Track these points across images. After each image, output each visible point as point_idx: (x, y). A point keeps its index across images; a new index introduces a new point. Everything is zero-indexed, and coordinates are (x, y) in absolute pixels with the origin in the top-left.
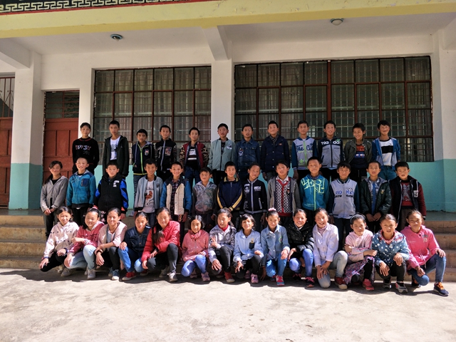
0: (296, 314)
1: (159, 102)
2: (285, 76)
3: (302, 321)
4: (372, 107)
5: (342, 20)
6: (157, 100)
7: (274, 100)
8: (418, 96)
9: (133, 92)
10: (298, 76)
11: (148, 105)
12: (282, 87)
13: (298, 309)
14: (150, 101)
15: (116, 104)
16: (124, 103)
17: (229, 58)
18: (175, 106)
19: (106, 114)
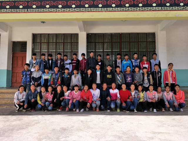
4: (135, 50)
5: (125, 20)
6: (57, 46)
7: (101, 47)
8: (151, 47)
11: (54, 47)
12: (104, 42)
15: (41, 47)
16: (44, 47)
17: (85, 31)
18: (64, 48)
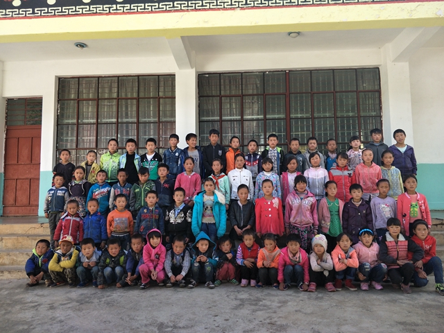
0: (259, 313)
1: (124, 109)
2: (246, 85)
3: (265, 320)
4: (327, 115)
5: (299, 33)
6: (122, 108)
7: (236, 108)
8: (369, 105)
9: (98, 100)
10: (259, 85)
11: (112, 112)
12: (243, 95)
13: (261, 308)
14: (115, 109)
15: (80, 111)
16: (89, 110)
17: (192, 68)
18: (140, 112)
19: (70, 121)
